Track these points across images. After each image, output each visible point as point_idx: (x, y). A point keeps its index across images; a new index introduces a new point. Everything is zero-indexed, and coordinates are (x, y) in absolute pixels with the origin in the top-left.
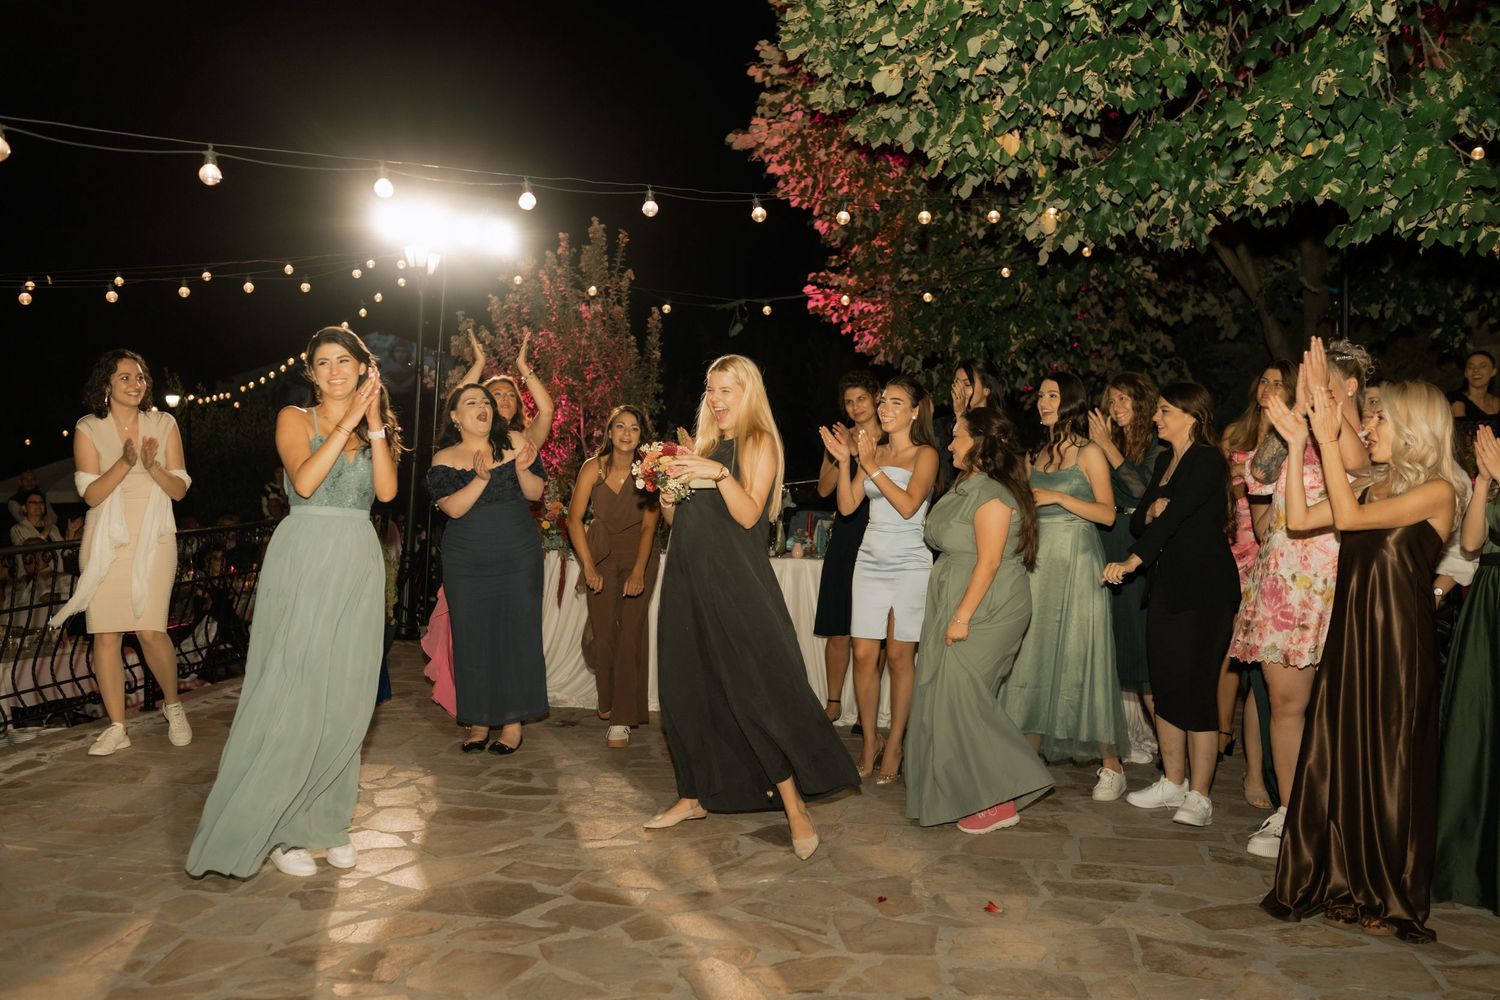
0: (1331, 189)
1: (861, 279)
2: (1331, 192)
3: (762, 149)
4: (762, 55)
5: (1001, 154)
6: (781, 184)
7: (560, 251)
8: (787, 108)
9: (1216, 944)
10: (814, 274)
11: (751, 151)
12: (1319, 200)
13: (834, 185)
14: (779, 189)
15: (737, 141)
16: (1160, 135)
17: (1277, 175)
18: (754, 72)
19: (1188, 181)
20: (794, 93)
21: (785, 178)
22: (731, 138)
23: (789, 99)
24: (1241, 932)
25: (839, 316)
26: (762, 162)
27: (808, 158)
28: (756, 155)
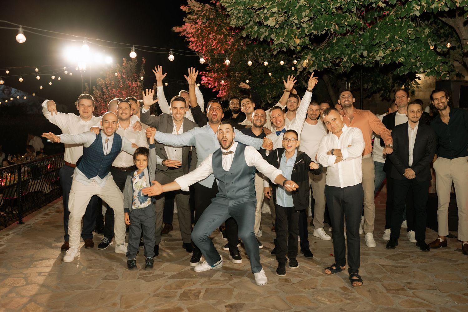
0: (401, 59)
1: (218, 74)
2: (401, 61)
3: (185, 33)
4: (189, 3)
5: (294, 43)
6: (191, 43)
7: (124, 64)
8: (198, 21)
9: (399, 265)
10: (201, 72)
11: (180, 33)
12: (397, 62)
13: (212, 45)
14: (190, 46)
15: (176, 29)
16: (344, 40)
17: (384, 55)
18: (183, 8)
19: (351, 55)
20: (199, 16)
21: (193, 42)
22: (174, 28)
23: (198, 18)
24: (402, 261)
25: (211, 86)
26: (185, 37)
27: (202, 36)
28: (183, 34)
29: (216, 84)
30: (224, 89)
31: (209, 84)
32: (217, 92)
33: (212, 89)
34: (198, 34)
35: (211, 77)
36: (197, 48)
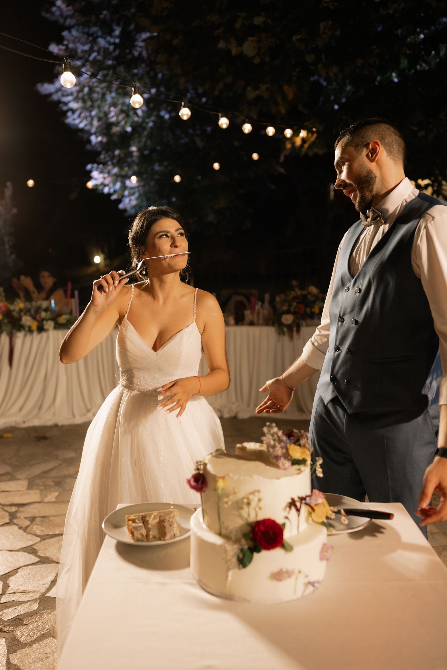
1: (121, 169)
3: (59, 94)
4: (65, 39)
6: (69, 114)
8: (83, 70)
11: (50, 95)
15: (44, 88)
18: (54, 48)
21: (73, 111)
22: (40, 86)
25: (110, 189)
26: (59, 102)
27: (92, 101)
28: (55, 97)
29: (118, 185)
30: (133, 194)
31: (105, 185)
32: (119, 201)
33: (109, 195)
34: (84, 96)
35: (109, 172)
36: (81, 122)
